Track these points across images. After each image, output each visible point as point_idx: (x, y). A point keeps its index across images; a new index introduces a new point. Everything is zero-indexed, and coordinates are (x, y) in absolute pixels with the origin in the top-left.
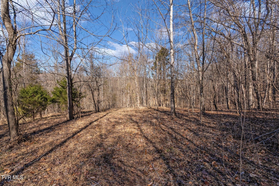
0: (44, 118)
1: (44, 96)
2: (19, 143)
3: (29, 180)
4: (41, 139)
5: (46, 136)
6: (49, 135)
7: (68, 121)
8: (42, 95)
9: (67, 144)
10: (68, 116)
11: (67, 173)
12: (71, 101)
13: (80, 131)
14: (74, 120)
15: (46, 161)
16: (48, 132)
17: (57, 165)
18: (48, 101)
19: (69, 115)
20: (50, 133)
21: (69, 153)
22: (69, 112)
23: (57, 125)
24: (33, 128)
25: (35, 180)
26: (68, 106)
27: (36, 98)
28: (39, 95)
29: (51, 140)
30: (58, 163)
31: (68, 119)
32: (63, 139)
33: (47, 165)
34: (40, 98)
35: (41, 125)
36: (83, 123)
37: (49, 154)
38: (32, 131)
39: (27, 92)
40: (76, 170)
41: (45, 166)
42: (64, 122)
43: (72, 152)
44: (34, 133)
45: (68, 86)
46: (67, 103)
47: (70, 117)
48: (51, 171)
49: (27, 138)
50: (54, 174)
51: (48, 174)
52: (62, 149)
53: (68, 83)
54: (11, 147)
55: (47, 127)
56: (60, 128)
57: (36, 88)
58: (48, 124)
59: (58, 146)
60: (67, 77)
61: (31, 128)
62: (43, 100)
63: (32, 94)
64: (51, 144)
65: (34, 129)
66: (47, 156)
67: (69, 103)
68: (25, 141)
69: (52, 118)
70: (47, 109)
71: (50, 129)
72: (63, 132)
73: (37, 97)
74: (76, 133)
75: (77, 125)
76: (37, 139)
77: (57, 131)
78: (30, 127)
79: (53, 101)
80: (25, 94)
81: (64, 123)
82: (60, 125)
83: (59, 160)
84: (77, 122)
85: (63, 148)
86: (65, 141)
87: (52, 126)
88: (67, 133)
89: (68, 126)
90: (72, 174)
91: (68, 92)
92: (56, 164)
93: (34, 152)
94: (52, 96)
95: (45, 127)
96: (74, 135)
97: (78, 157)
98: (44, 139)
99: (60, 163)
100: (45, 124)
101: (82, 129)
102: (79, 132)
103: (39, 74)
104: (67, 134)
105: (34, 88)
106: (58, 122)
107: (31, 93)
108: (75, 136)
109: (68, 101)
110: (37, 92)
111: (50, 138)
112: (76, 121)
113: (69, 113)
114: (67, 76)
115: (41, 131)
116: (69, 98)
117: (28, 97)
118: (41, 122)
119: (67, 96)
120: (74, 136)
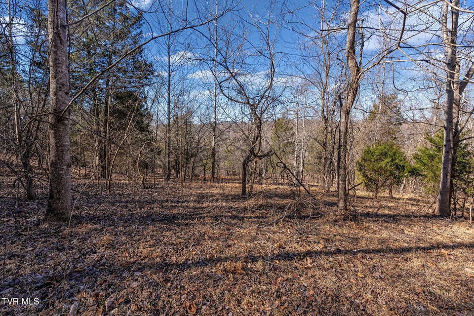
0: (395, 198)
1: (397, 161)
2: (344, 220)
3: (334, 270)
4: (372, 227)
5: (382, 226)
6: (386, 228)
7: (434, 216)
8: (393, 160)
9: (408, 255)
10: (436, 206)
11: (384, 303)
12: (449, 177)
13: (453, 247)
14: (449, 220)
15: (363, 261)
16: (387, 222)
17: (374, 278)
18: (405, 171)
19: (440, 206)
20: (389, 225)
21: (404, 273)
22: (439, 200)
23: (408, 216)
24: (370, 207)
25: (339, 276)
26: (441, 187)
27: (383, 164)
28: (388, 159)
29: (385, 235)
30: (377, 274)
31: (437, 212)
32: (407, 245)
33: (360, 267)
34: (390, 164)
35: (382, 207)
36: (470, 234)
37: (372, 255)
38: (366, 211)
39: (372, 153)
40: (402, 310)
41: (357, 267)
42: (425, 216)
43: (409, 275)
44: (368, 214)
45: (445, 146)
46: (440, 181)
47: (440, 210)
48: (362, 280)
49: (354, 217)
50: (365, 287)
51: (357, 279)
52: (396, 259)
53: (446, 139)
54: (335, 221)
55: (390, 213)
56: (411, 223)
57: (385, 148)
58: (395, 209)
59: (391, 250)
60: (445, 128)
61: (366, 207)
62: (393, 167)
63: (379, 157)
64: (383, 241)
65: (370, 210)
66: (368, 255)
67: (443, 182)
68: (351, 220)
69: (408, 201)
70: (404, 186)
71: (393, 218)
72: (413, 233)
73: (385, 162)
74: (439, 246)
75: (451, 233)
76: (367, 225)
77: (401, 227)
78: (367, 205)
79: (414, 173)
80: (369, 155)
81: (422, 218)
82: (412, 218)
83: (382, 272)
84: (455, 227)
85: (399, 259)
86: (408, 250)
87: (398, 216)
88: (421, 238)
89: (429, 226)
90: (391, 310)
91: (443, 160)
92: (374, 274)
93: (356, 240)
94: (413, 163)
95: (386, 212)
96: (432, 247)
97: (417, 291)
98: (376, 229)
99: (380, 278)
100: (389, 208)
101: (460, 246)
102: (446, 247)
103: (400, 124)
104: (419, 240)
105: (382, 147)
106: (413, 213)
107: (377, 154)
108: (435, 252)
109: (442, 176)
110: (385, 154)
111: (386, 232)
112: (453, 224)
113: (440, 202)
114: (446, 126)
115: (377, 215)
116: (443, 171)
117: (373, 160)
118: (384, 203)
119: (441, 166)
120: (431, 249)
